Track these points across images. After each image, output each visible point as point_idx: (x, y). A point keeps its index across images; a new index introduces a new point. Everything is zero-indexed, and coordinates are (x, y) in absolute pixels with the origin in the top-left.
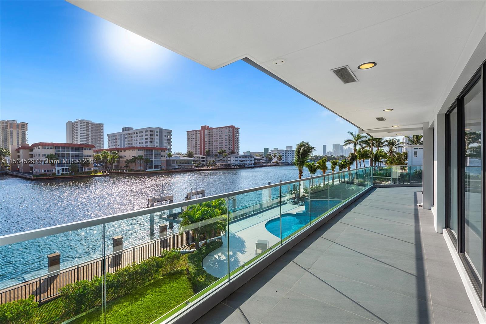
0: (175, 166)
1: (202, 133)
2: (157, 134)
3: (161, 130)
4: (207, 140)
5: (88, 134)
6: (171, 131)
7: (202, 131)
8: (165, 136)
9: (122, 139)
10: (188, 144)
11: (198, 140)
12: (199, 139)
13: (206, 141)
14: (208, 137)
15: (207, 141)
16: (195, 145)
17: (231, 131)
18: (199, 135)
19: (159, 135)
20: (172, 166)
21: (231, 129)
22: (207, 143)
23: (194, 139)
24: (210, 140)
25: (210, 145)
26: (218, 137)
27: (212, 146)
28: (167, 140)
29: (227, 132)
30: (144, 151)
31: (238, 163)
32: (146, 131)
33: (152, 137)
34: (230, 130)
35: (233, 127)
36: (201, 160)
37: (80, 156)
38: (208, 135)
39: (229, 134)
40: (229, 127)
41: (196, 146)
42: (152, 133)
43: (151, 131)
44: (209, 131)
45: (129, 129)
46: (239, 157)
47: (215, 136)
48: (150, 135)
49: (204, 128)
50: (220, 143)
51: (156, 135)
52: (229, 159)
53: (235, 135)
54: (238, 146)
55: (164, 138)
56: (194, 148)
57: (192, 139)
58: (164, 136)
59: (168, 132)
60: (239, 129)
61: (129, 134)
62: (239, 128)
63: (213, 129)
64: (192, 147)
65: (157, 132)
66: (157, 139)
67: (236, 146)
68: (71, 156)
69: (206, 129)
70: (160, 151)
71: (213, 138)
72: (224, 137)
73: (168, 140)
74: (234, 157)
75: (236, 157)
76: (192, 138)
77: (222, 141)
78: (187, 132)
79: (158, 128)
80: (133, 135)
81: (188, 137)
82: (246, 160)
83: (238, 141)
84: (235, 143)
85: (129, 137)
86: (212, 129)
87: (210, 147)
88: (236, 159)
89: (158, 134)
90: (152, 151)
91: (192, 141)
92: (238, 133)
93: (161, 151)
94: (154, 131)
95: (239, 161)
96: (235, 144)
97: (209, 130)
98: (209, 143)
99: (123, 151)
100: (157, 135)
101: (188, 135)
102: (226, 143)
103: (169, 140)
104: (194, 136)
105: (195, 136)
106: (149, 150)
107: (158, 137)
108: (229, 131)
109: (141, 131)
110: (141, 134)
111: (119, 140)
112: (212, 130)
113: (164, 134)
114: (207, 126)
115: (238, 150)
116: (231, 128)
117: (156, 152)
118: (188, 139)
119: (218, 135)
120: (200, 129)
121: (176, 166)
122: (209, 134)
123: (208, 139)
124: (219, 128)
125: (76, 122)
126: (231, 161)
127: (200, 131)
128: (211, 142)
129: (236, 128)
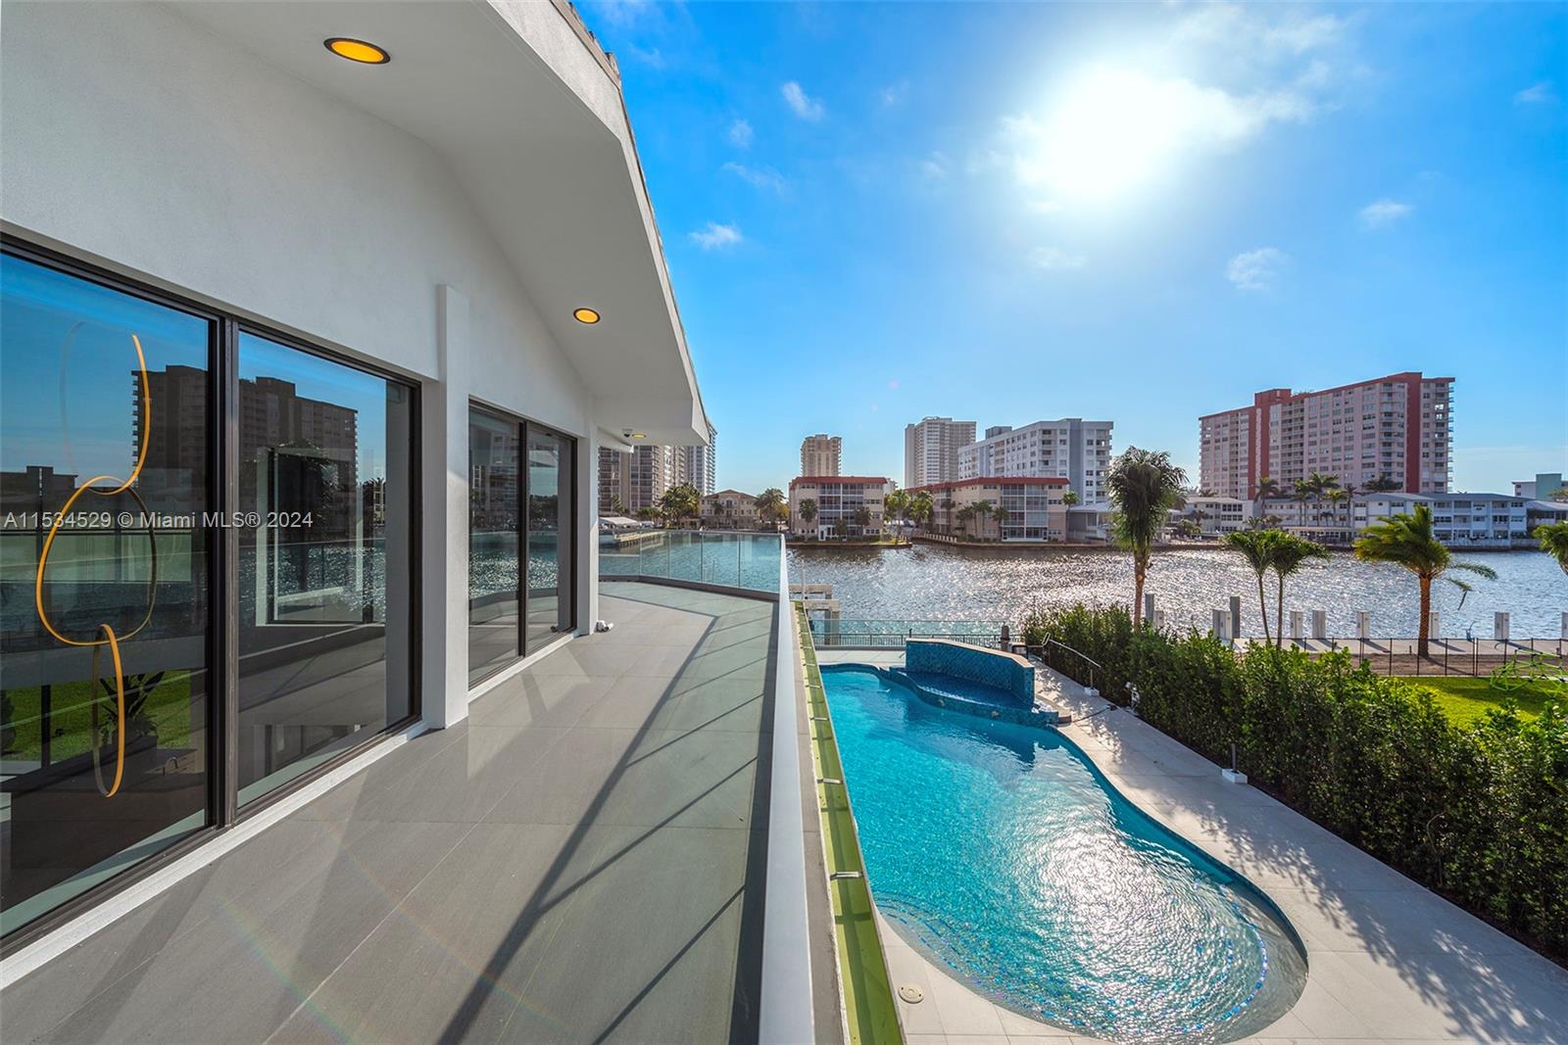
0: (1095, 532)
1: (1259, 419)
2: (1063, 437)
3: (1076, 427)
4: (1279, 440)
5: (942, 450)
6: (1111, 425)
7: (1259, 411)
8: (1090, 442)
9: (985, 458)
10: (1202, 461)
11: (1243, 444)
12: (1246, 440)
13: (1275, 444)
14: (1283, 430)
15: (1279, 443)
16: (1232, 460)
17: (1401, 398)
18: (1246, 425)
19: (1068, 442)
20: (1089, 531)
21: (1401, 393)
22: (1279, 452)
23: (1227, 443)
24: (1293, 441)
25: (1293, 458)
26: (1330, 428)
27: (1302, 462)
28: (1095, 452)
29: (1376, 404)
30: (999, 487)
32: (1033, 434)
33: (1047, 447)
34: (1390, 394)
35: (1413, 380)
36: (1223, 513)
37: (858, 503)
38: (1284, 422)
39: (1387, 408)
40: (1388, 382)
41: (1234, 464)
42: (1047, 437)
43: (1045, 432)
44: (1288, 408)
45: (1000, 431)
47: (1313, 426)
48: (1043, 443)
49: (1266, 399)
50: (1338, 449)
51: (1061, 441)
52: (1360, 512)
53: (1423, 410)
55: (1086, 447)
56: (1228, 473)
57: (1217, 441)
58: (1085, 442)
59: (1098, 430)
60: (1451, 385)
61: (997, 444)
62: (1453, 380)
63: (1306, 400)
64: (1216, 470)
65: (1063, 432)
66: (1062, 453)
68: (844, 503)
69: (1278, 403)
70: (1047, 488)
71: (1306, 431)
72: (1359, 423)
73: (1098, 453)
74: (1386, 505)
75: (1393, 505)
76: (1217, 437)
77: (1351, 438)
78: (1200, 419)
79: (1068, 420)
80: (1005, 447)
81: (1204, 436)
82: (1465, 519)
83: (1441, 435)
85: (997, 453)
86: (1302, 397)
87: (1293, 467)
88: (1398, 512)
89: (1067, 437)
90: (1022, 486)
91: (1217, 448)
92: (1446, 402)
93: (1050, 487)
94: (1055, 430)
96: (1423, 450)
97: (1290, 404)
98: (1287, 450)
99: (957, 489)
100: (1063, 442)
101: (1204, 429)
102: (1370, 446)
103: (1103, 452)
104: (1226, 432)
105: (1231, 431)
106: (1014, 486)
107: (1067, 447)
108: (1385, 398)
109: (1022, 434)
110: (1020, 443)
111: (978, 463)
112: (1302, 402)
113: (1086, 437)
114: (1281, 390)
115: (1446, 473)
116: (1395, 387)
117: (1034, 489)
118: (1205, 442)
119: (1330, 419)
120: (1254, 405)
121: (1098, 531)
122: (1287, 417)
123: (1284, 438)
124: (1337, 392)
125: (922, 425)
126: (1370, 518)
127: (1251, 411)
128: (1298, 449)
129: (1428, 381)
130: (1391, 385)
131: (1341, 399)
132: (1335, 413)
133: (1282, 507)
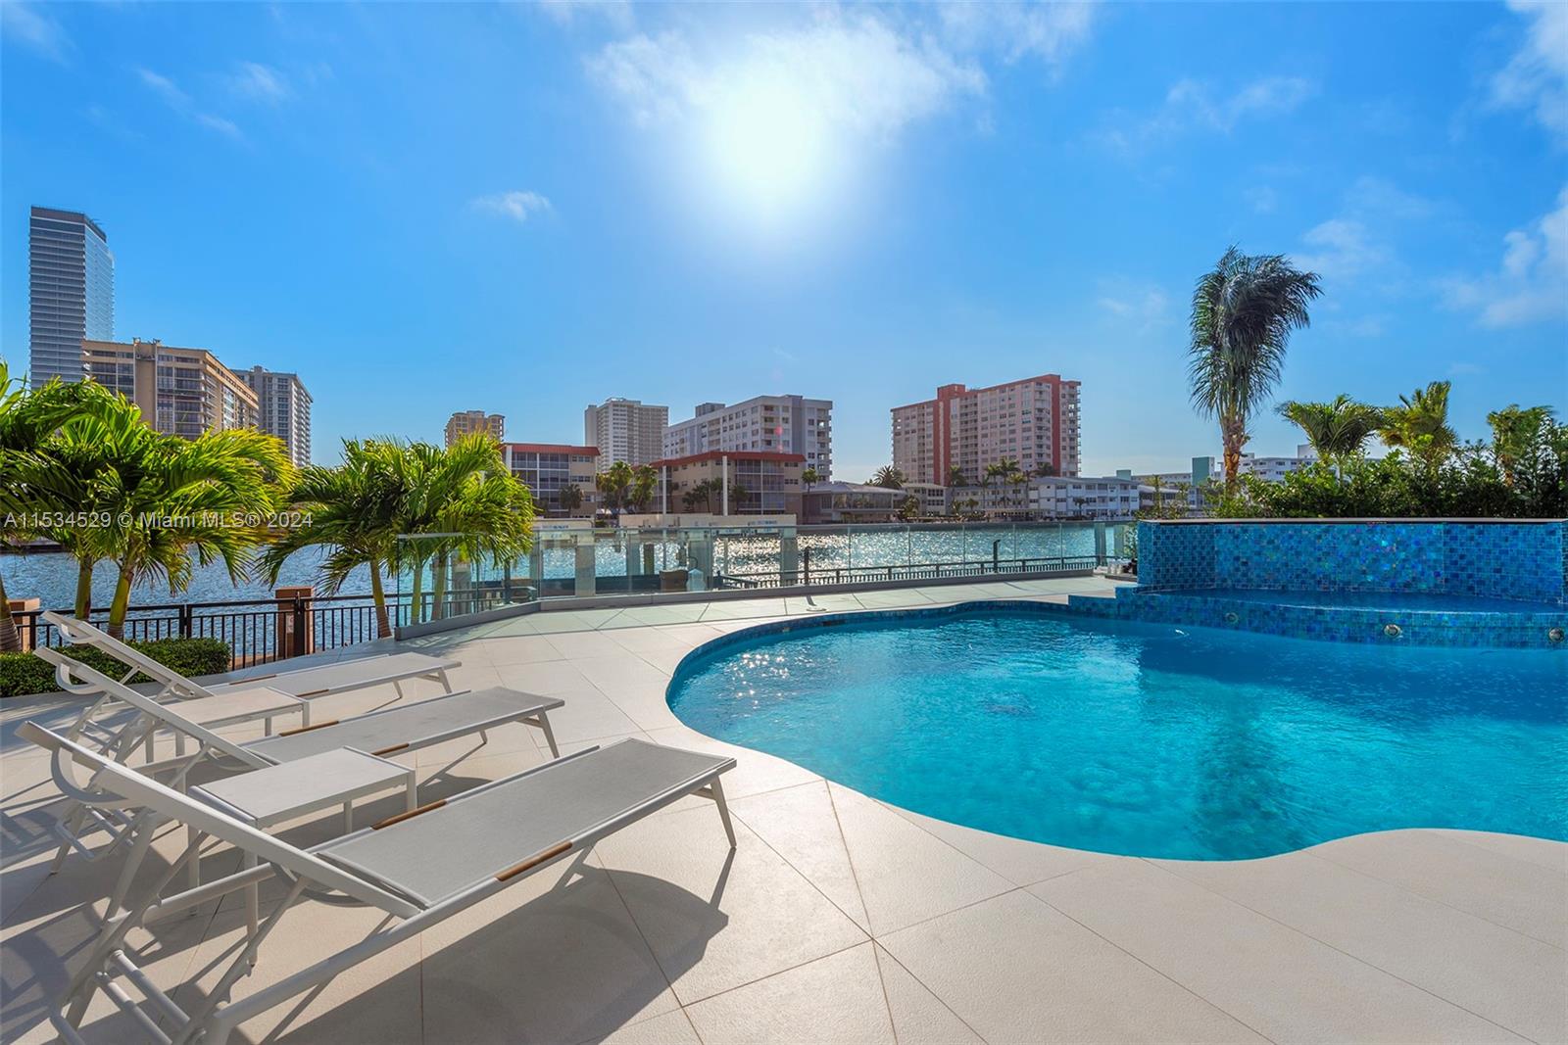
0: (830, 515)
1: (941, 412)
2: (786, 415)
3: (797, 403)
4: (958, 432)
6: (829, 404)
7: (941, 404)
8: (811, 422)
9: (696, 438)
10: (894, 453)
11: (929, 436)
12: (932, 432)
13: (954, 436)
14: (961, 423)
15: (958, 435)
16: (919, 452)
17: (1048, 397)
18: (931, 418)
19: (790, 421)
21: (1047, 388)
22: (958, 443)
23: (916, 435)
24: (969, 434)
25: (969, 450)
26: (998, 421)
27: (976, 453)
28: (816, 433)
29: (1029, 400)
30: (733, 463)
31: (1068, 510)
32: (754, 410)
33: (769, 426)
34: (1041, 393)
35: (1054, 380)
36: (929, 498)
37: (562, 480)
38: (961, 415)
39: (1039, 405)
40: (1039, 381)
41: (921, 455)
42: (769, 414)
43: (768, 408)
44: (964, 403)
45: (713, 408)
46: (1070, 487)
47: (985, 419)
48: (766, 421)
49: (947, 393)
50: (1004, 441)
51: (783, 419)
52: (1033, 495)
53: (1062, 409)
54: (1073, 448)
55: (807, 427)
56: (917, 463)
57: (907, 433)
58: (807, 422)
59: (819, 410)
60: (1078, 388)
61: (711, 423)
62: (1079, 384)
63: (979, 395)
64: (907, 461)
65: (786, 409)
66: (784, 432)
67: (1068, 448)
68: (541, 480)
69: (957, 397)
70: (783, 465)
71: (980, 424)
72: (1018, 418)
73: (819, 434)
74: (1053, 487)
75: (1058, 488)
76: (907, 429)
77: (1013, 432)
78: (892, 411)
79: (790, 396)
80: (721, 426)
81: (895, 428)
82: (1103, 499)
83: (1073, 431)
84: (1064, 439)
85: (711, 433)
86: (974, 393)
87: (970, 458)
88: (1061, 494)
89: (789, 415)
90: (758, 462)
91: (907, 439)
92: (1076, 402)
93: (786, 465)
94: (777, 407)
95: (1070, 500)
96: (1062, 444)
97: (966, 399)
98: (964, 442)
100: (786, 420)
101: (895, 421)
102: (1028, 439)
103: (824, 433)
104: (914, 424)
105: (919, 423)
106: (750, 462)
107: (789, 426)
108: (1038, 395)
109: (740, 410)
110: (740, 420)
111: (687, 445)
112: (976, 397)
113: (807, 416)
114: (958, 385)
115: (1077, 464)
116: (1044, 385)
118: (896, 434)
119: (998, 413)
120: (936, 398)
121: (834, 514)
122: (964, 411)
123: (962, 431)
124: (1002, 388)
125: (606, 407)
126: (1041, 501)
127: (934, 404)
128: (973, 441)
129: (1065, 383)
130: (1041, 384)
131: (1005, 395)
132: (1002, 408)
133: (967, 494)
